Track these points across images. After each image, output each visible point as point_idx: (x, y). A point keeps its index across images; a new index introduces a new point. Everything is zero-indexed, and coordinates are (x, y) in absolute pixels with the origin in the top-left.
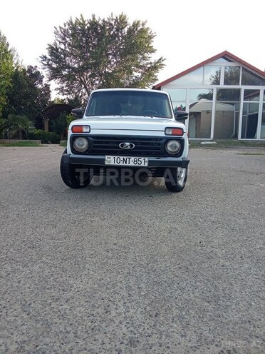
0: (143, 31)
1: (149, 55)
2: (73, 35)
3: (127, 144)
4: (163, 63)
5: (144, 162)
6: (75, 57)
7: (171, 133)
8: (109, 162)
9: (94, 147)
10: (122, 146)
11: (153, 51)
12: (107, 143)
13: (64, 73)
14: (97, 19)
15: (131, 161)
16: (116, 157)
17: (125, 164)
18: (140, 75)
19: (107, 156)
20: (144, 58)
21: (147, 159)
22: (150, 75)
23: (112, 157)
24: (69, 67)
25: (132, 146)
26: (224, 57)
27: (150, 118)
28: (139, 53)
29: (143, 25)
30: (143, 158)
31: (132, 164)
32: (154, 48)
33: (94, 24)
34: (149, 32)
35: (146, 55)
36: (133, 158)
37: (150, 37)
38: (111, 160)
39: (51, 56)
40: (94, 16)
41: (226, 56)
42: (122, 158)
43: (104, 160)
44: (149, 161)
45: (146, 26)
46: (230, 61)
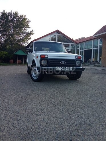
0: (25, 19)
1: (27, 29)
3: (63, 62)
4: (33, 32)
5: (70, 69)
7: (77, 58)
10: (61, 63)
14: (6, 12)
15: (66, 69)
16: (60, 67)
17: (64, 70)
19: (57, 67)
21: (72, 68)
23: (59, 67)
25: (65, 63)
26: (57, 32)
29: (25, 16)
30: (70, 67)
32: (29, 26)
34: (27, 20)
36: (67, 68)
37: (28, 22)
38: (59, 68)
41: (58, 32)
42: (63, 67)
45: (26, 17)
46: (59, 34)
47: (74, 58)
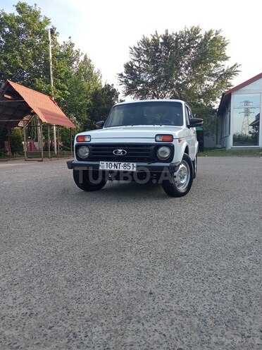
0: (216, 40)
1: (223, 63)
2: (146, 52)
3: (120, 150)
4: (237, 69)
5: (132, 167)
6: (149, 72)
7: (160, 139)
8: (103, 167)
9: (93, 154)
10: (116, 152)
11: (226, 59)
12: (105, 150)
13: (139, 88)
14: (170, 33)
15: (122, 167)
16: (108, 163)
17: (116, 169)
18: (212, 83)
19: (101, 162)
20: (217, 66)
21: (135, 164)
22: (223, 82)
23: (105, 163)
24: (143, 82)
25: (124, 152)
27: (159, 126)
28: (212, 61)
29: (217, 33)
30: (131, 164)
31: (122, 169)
33: (167, 39)
34: (222, 40)
35: (218, 62)
36: (122, 164)
39: (126, 73)
40: (167, 31)
42: (113, 163)
43: (99, 165)
44: (137, 166)
47: (153, 141)
